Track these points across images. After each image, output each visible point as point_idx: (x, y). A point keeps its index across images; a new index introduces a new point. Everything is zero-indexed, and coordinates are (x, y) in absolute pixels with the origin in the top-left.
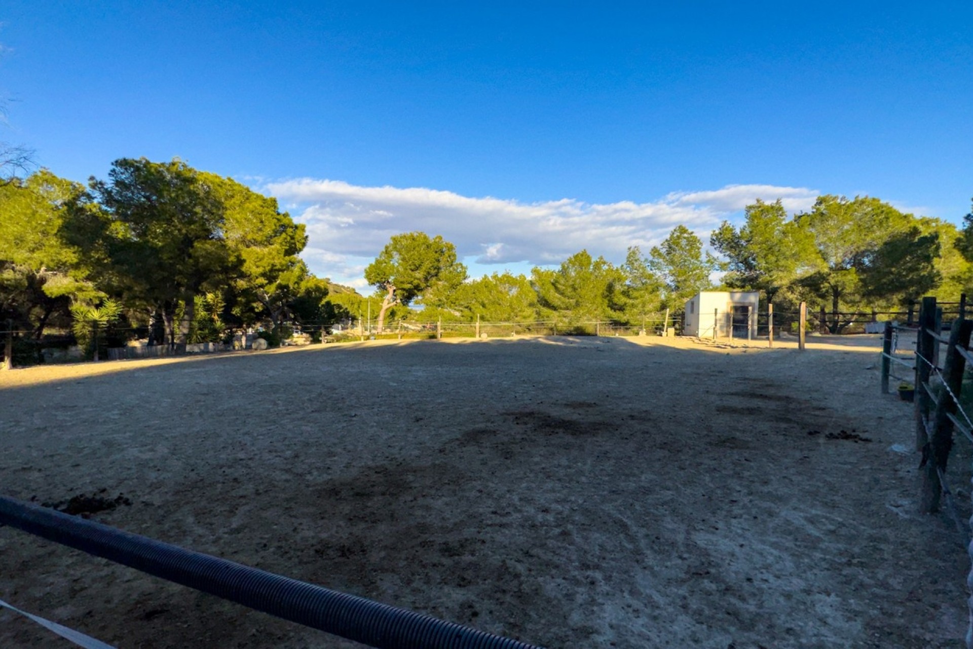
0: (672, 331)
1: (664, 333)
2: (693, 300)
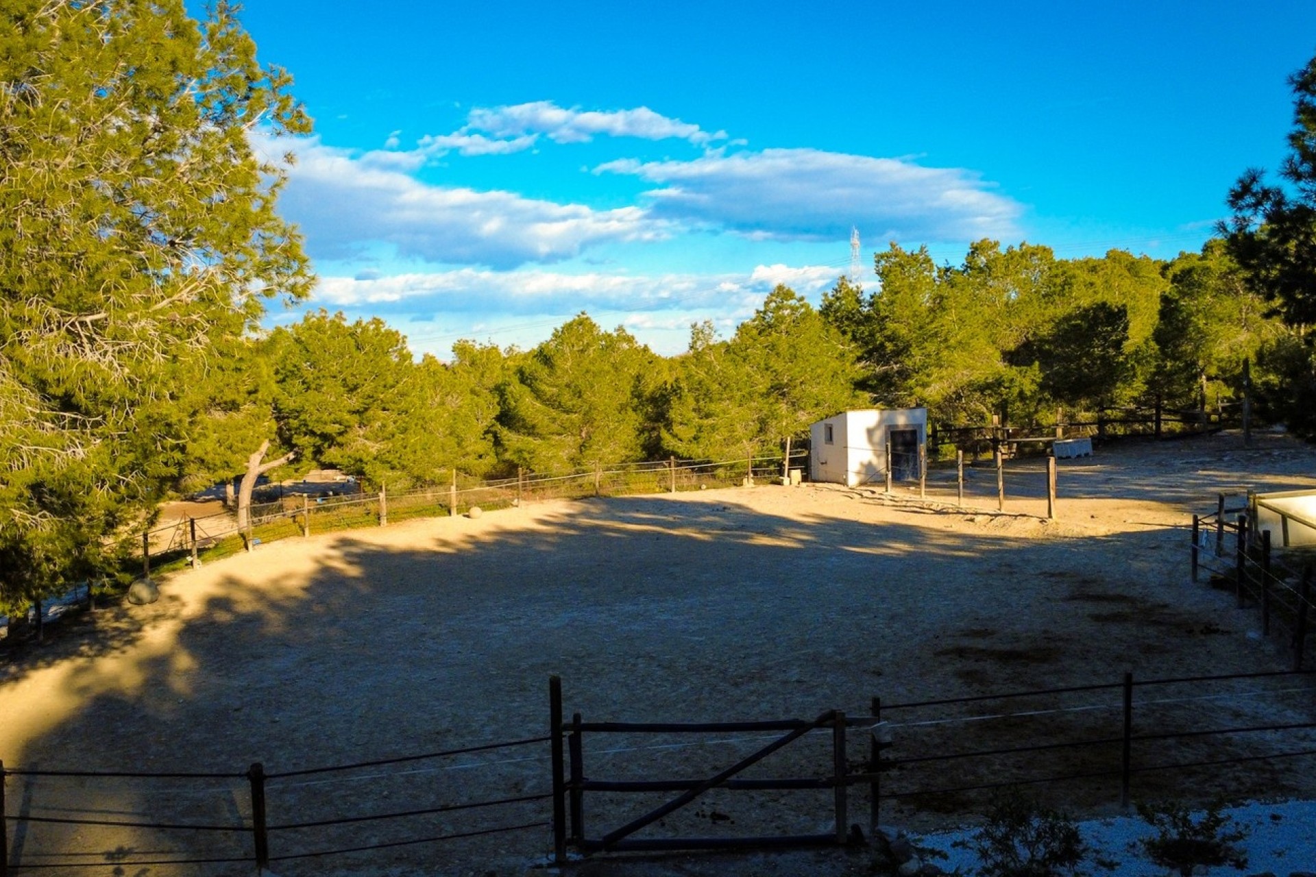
0: (797, 474)
1: (786, 481)
2: (828, 421)
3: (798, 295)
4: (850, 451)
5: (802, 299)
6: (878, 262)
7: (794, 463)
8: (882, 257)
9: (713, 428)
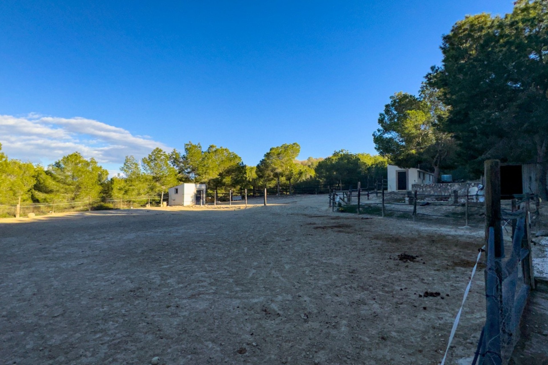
0: (165, 203)
1: (162, 205)
2: (176, 187)
3: (163, 151)
4: (185, 195)
5: (165, 152)
6: (185, 146)
7: (164, 200)
8: (187, 145)
9: (133, 190)
